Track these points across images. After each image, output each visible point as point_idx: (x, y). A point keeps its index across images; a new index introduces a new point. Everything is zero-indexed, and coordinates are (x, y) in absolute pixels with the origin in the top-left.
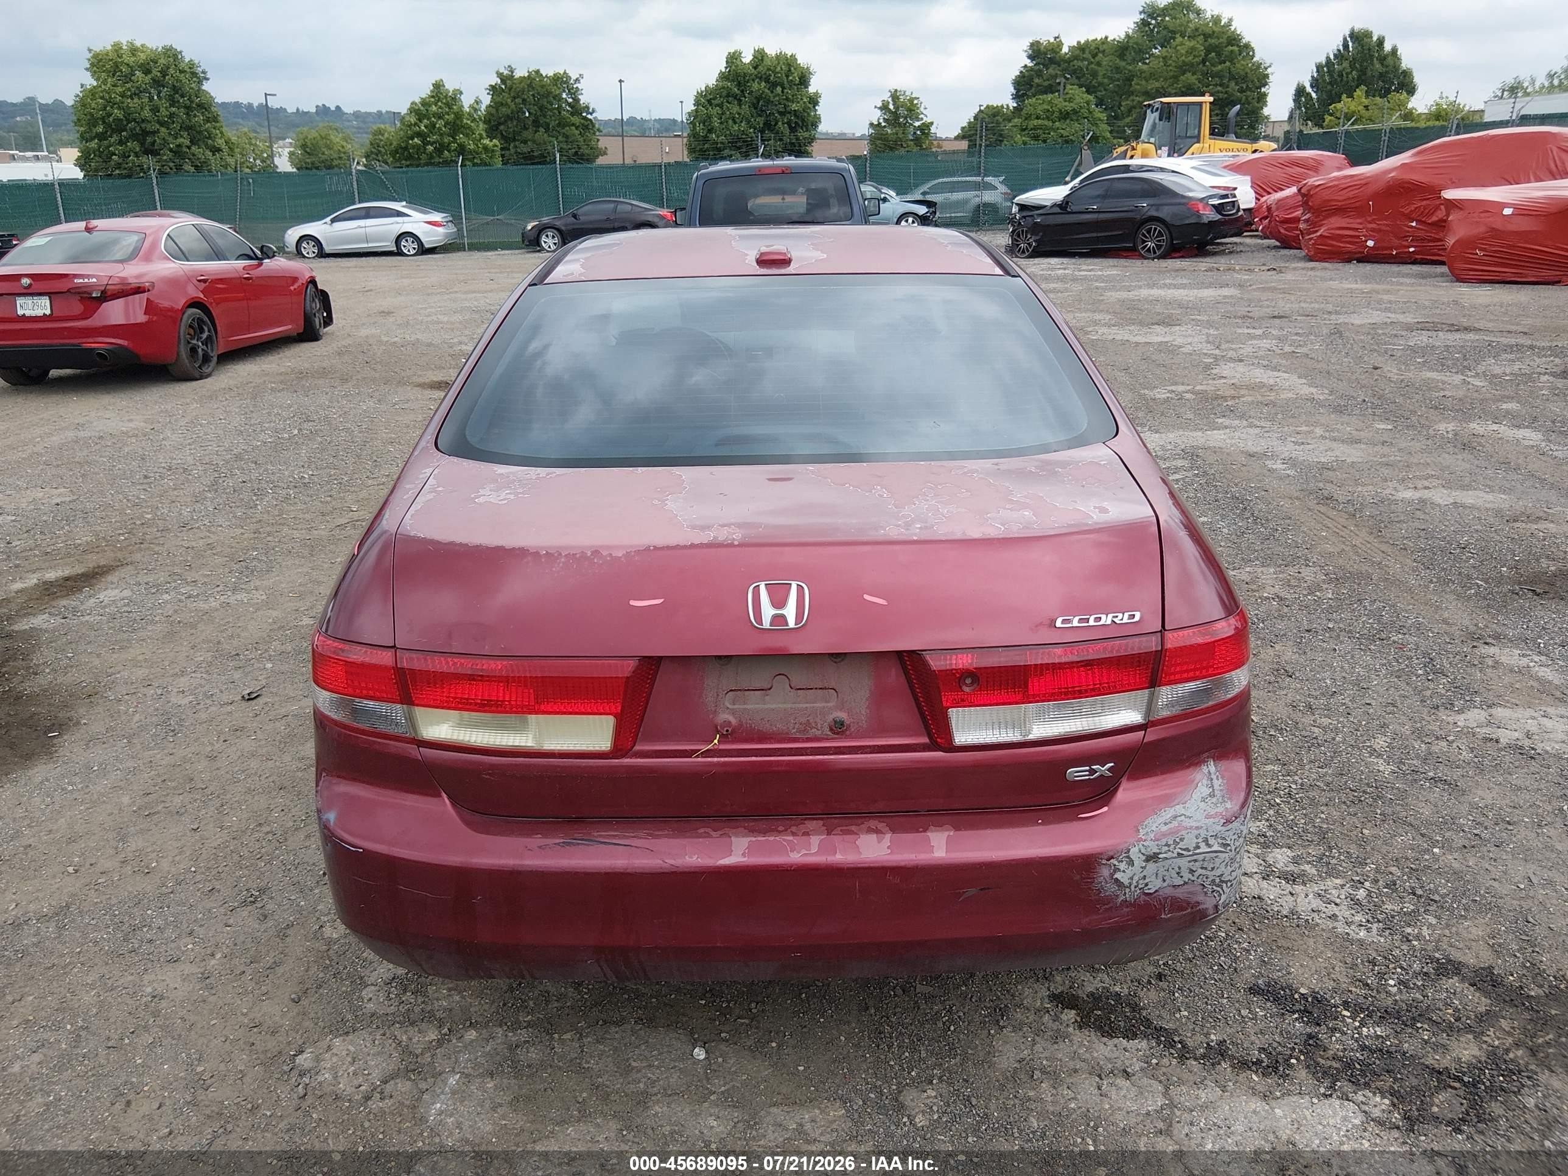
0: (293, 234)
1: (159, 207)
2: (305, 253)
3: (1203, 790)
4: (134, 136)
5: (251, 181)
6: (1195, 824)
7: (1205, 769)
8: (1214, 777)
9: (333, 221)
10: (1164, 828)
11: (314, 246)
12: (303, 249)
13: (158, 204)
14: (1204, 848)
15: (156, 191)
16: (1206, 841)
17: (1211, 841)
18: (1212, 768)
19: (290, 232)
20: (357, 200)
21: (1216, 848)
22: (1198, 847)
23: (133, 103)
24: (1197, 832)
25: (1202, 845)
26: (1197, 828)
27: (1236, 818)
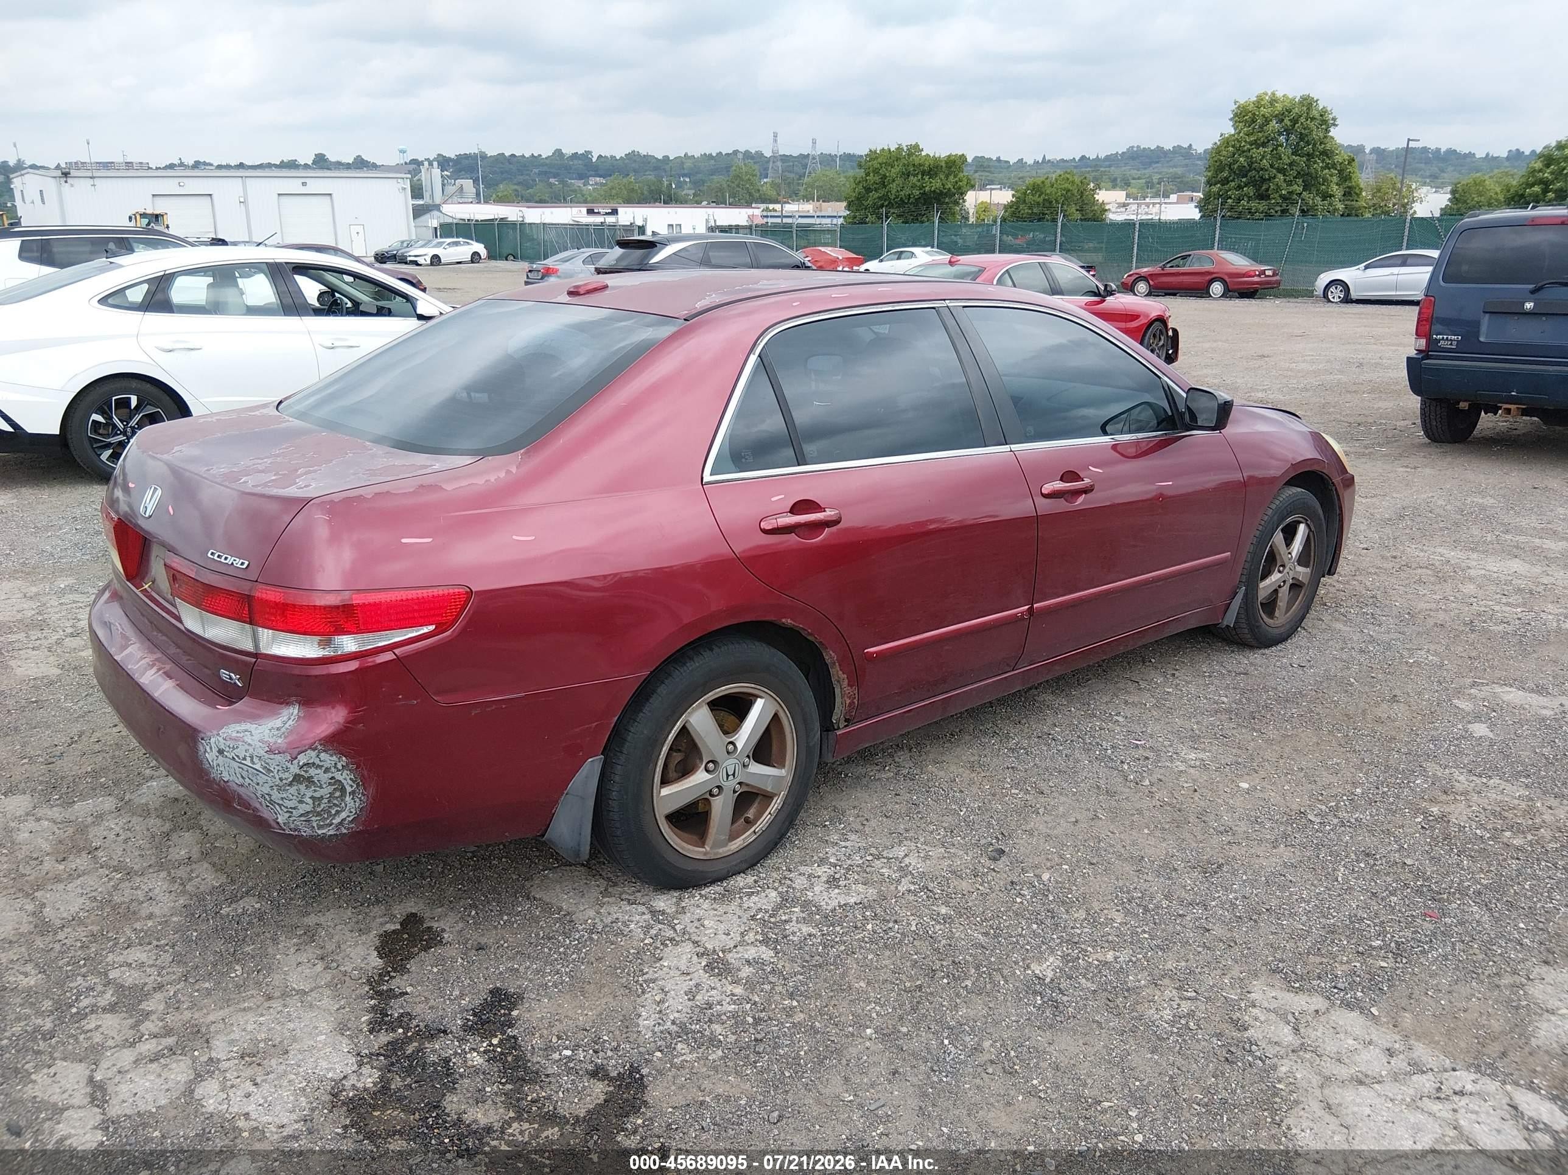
0: (1324, 279)
1: (1216, 247)
2: (1330, 297)
3: (278, 723)
4: (1252, 183)
5: (1305, 225)
6: (250, 741)
7: (291, 709)
8: (292, 718)
9: (1366, 267)
10: (234, 734)
11: (1341, 291)
12: (1329, 293)
13: (1216, 244)
14: (248, 762)
15: (1217, 233)
16: (252, 757)
17: (256, 760)
18: (296, 711)
19: (1322, 276)
20: (1405, 244)
21: (257, 767)
22: (244, 759)
23: (1257, 153)
24: (248, 747)
25: (248, 759)
26: (249, 744)
27: (280, 753)
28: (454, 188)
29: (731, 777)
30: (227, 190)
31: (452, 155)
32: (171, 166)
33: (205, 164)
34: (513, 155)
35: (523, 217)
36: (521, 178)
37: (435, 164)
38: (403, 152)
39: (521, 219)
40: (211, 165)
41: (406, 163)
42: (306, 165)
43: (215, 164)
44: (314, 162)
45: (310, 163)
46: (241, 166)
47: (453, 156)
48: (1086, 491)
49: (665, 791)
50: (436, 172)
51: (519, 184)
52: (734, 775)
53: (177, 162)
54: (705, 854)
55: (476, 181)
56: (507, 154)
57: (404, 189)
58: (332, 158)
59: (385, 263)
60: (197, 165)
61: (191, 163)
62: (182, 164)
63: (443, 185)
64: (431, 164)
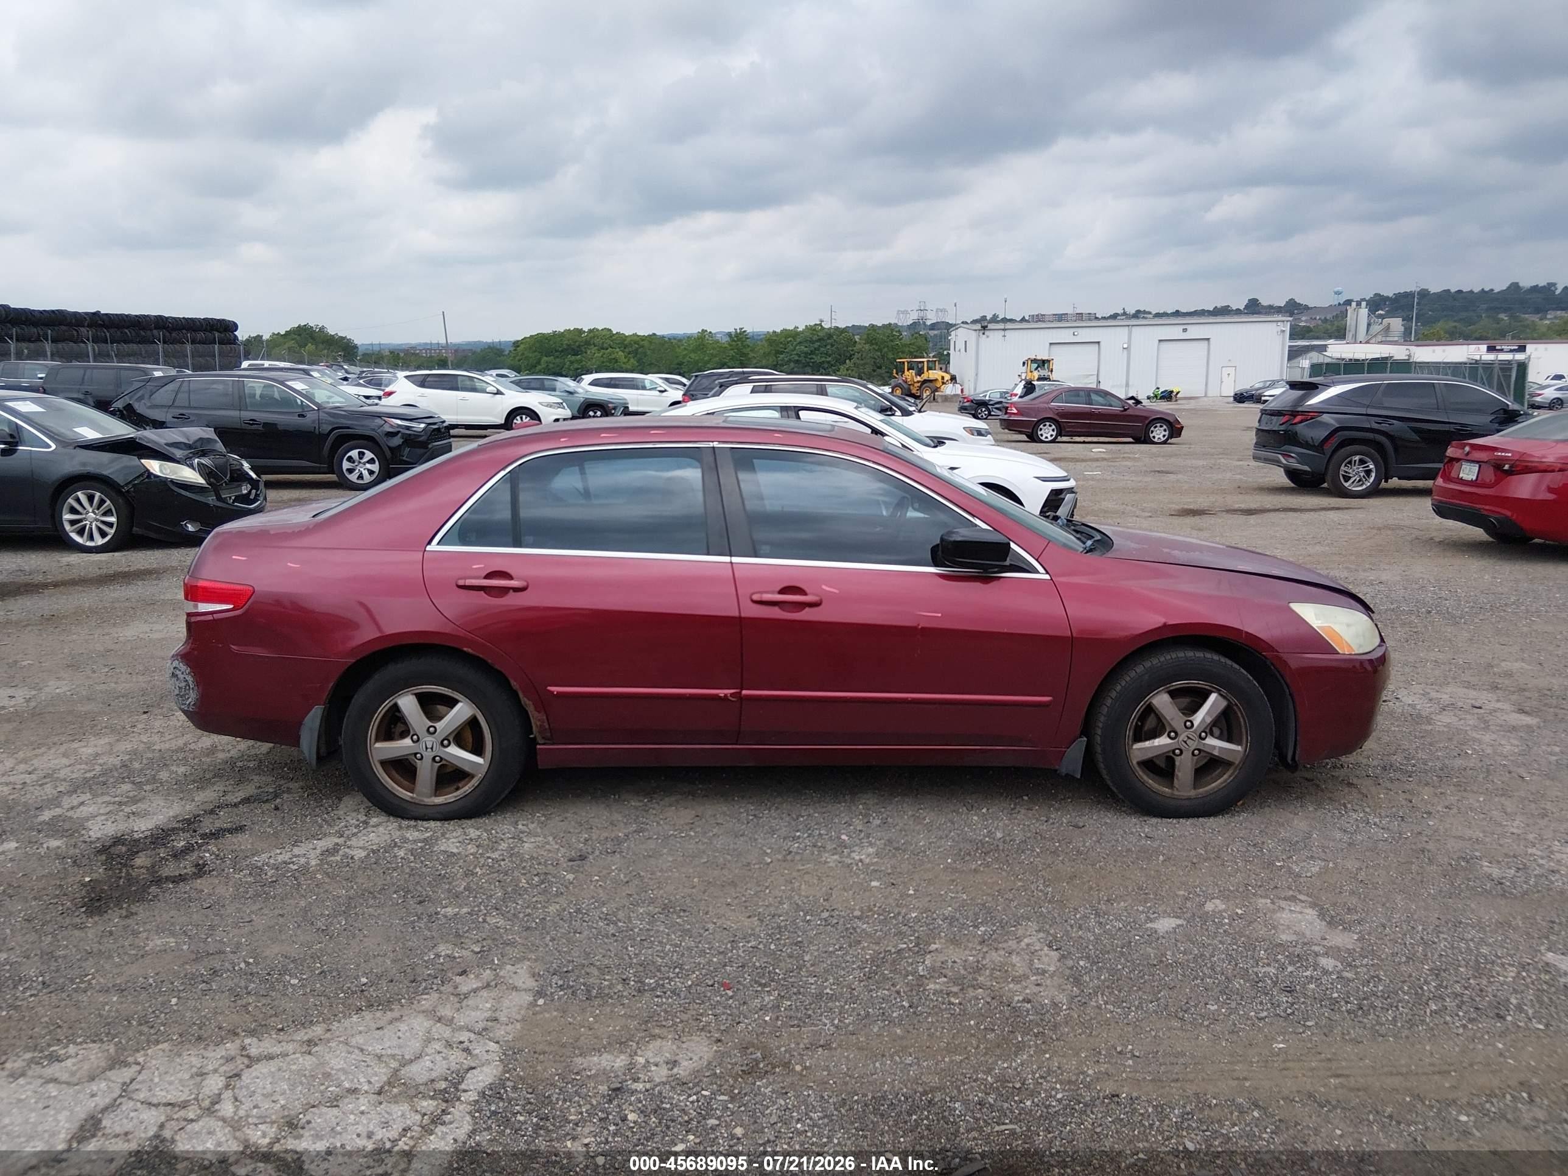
28: (1381, 327)
29: (429, 750)
30: (1113, 338)
31: (1389, 292)
32: (1114, 317)
33: (1145, 312)
34: (1460, 292)
35: (1409, 356)
36: (1464, 315)
37: (1364, 304)
38: (1338, 293)
39: (1407, 358)
40: (1150, 313)
41: (1339, 304)
42: (1238, 310)
43: (1154, 313)
44: (1247, 307)
45: (1242, 308)
46: (1177, 314)
47: (1391, 295)
48: (812, 605)
49: (378, 745)
50: (1364, 311)
51: (1460, 320)
52: (432, 748)
53: (1120, 311)
54: (412, 798)
55: (1407, 319)
56: (1453, 290)
57: (1283, 331)
58: (1264, 302)
59: (1243, 402)
60: (1138, 314)
61: (1133, 312)
62: (1125, 314)
63: (1369, 325)
64: (1359, 304)
